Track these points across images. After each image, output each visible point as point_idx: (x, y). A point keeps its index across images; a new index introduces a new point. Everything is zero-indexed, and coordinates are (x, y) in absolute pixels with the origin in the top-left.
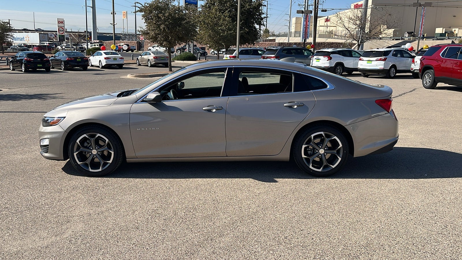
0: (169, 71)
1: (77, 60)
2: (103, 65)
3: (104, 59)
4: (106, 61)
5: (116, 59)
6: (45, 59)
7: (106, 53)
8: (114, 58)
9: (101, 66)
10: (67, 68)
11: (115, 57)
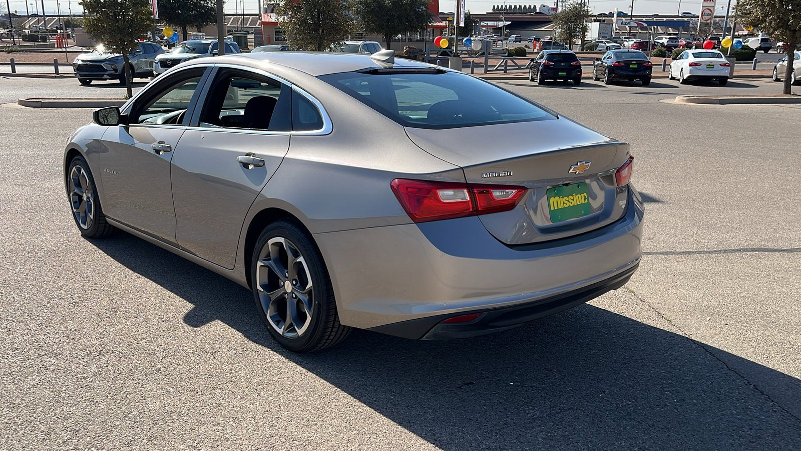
0: (783, 93)
1: (631, 66)
2: (685, 78)
3: (688, 65)
4: (690, 70)
5: (713, 65)
6: (574, 63)
7: (695, 55)
8: (709, 65)
9: (682, 78)
10: (612, 79)
11: (711, 62)
